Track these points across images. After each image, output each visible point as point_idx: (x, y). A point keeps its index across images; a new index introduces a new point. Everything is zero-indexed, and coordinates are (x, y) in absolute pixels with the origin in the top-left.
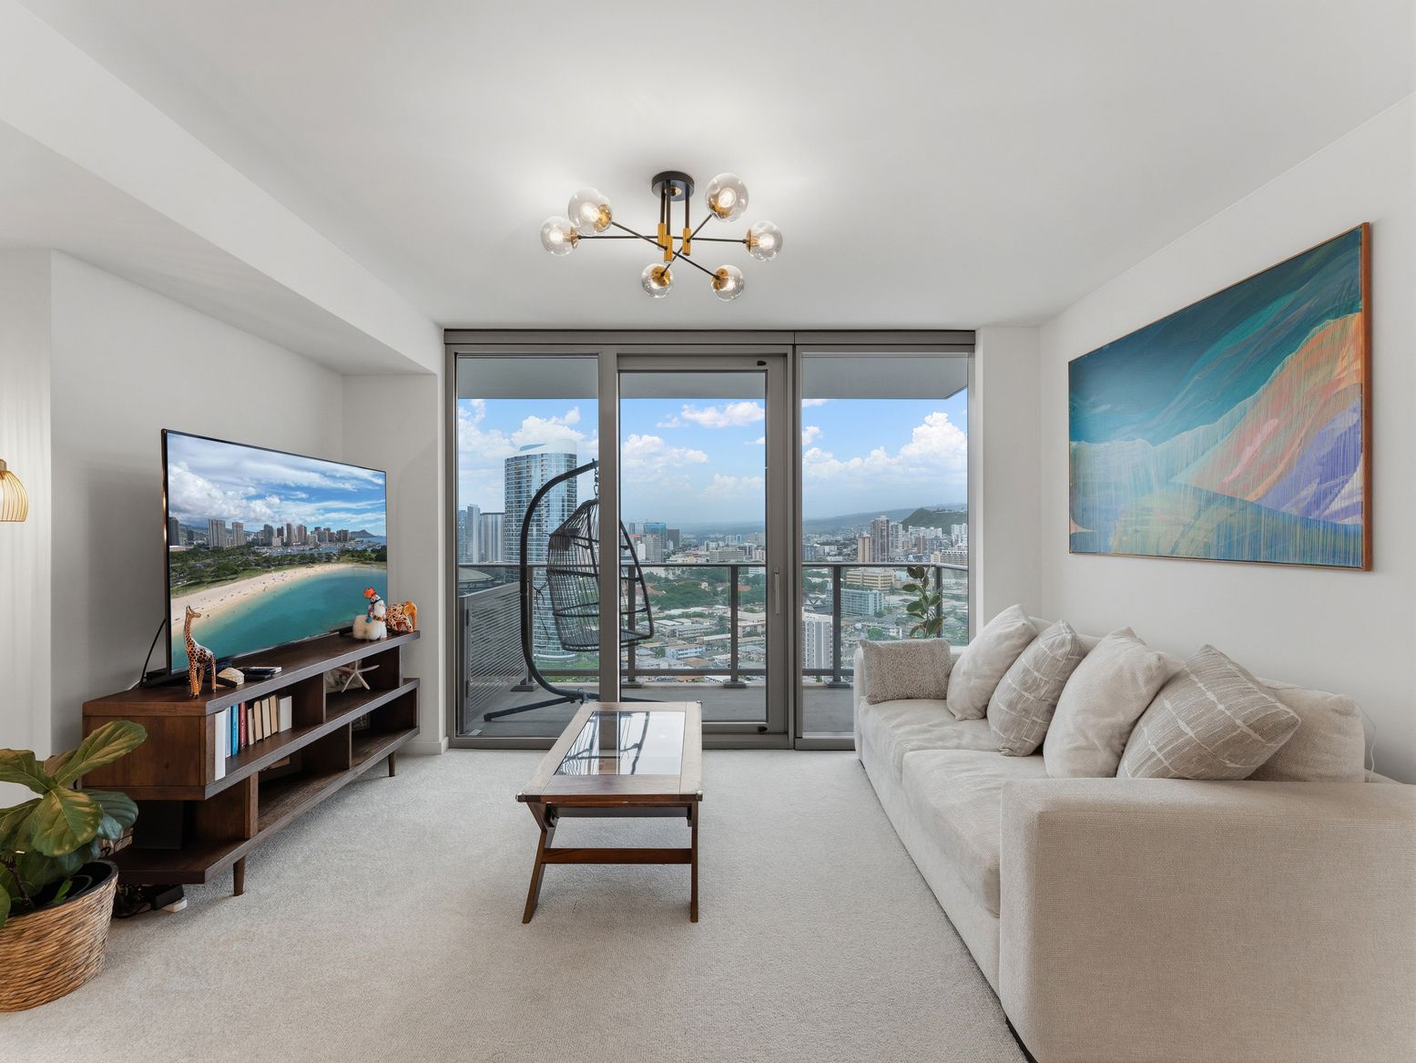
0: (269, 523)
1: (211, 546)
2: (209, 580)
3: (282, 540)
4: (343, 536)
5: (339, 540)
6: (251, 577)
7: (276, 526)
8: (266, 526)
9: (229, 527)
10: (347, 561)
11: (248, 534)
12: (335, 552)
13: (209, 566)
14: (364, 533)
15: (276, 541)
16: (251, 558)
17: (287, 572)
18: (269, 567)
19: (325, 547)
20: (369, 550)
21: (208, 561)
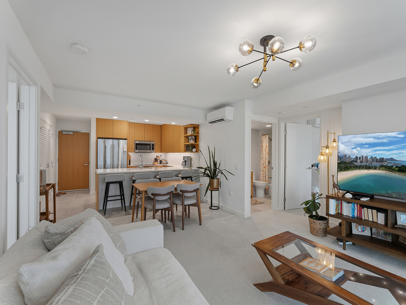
0: (357, 156)
1: (344, 161)
2: (343, 170)
3: (360, 160)
4: (382, 160)
5: (380, 161)
6: (352, 170)
7: (359, 156)
8: (356, 156)
9: (348, 157)
10: (384, 170)
11: (352, 159)
12: (378, 166)
13: (343, 166)
14: (392, 159)
15: (359, 161)
16: (352, 165)
17: (361, 170)
18: (356, 169)
19: (374, 164)
20: (394, 166)
21: (343, 165)
